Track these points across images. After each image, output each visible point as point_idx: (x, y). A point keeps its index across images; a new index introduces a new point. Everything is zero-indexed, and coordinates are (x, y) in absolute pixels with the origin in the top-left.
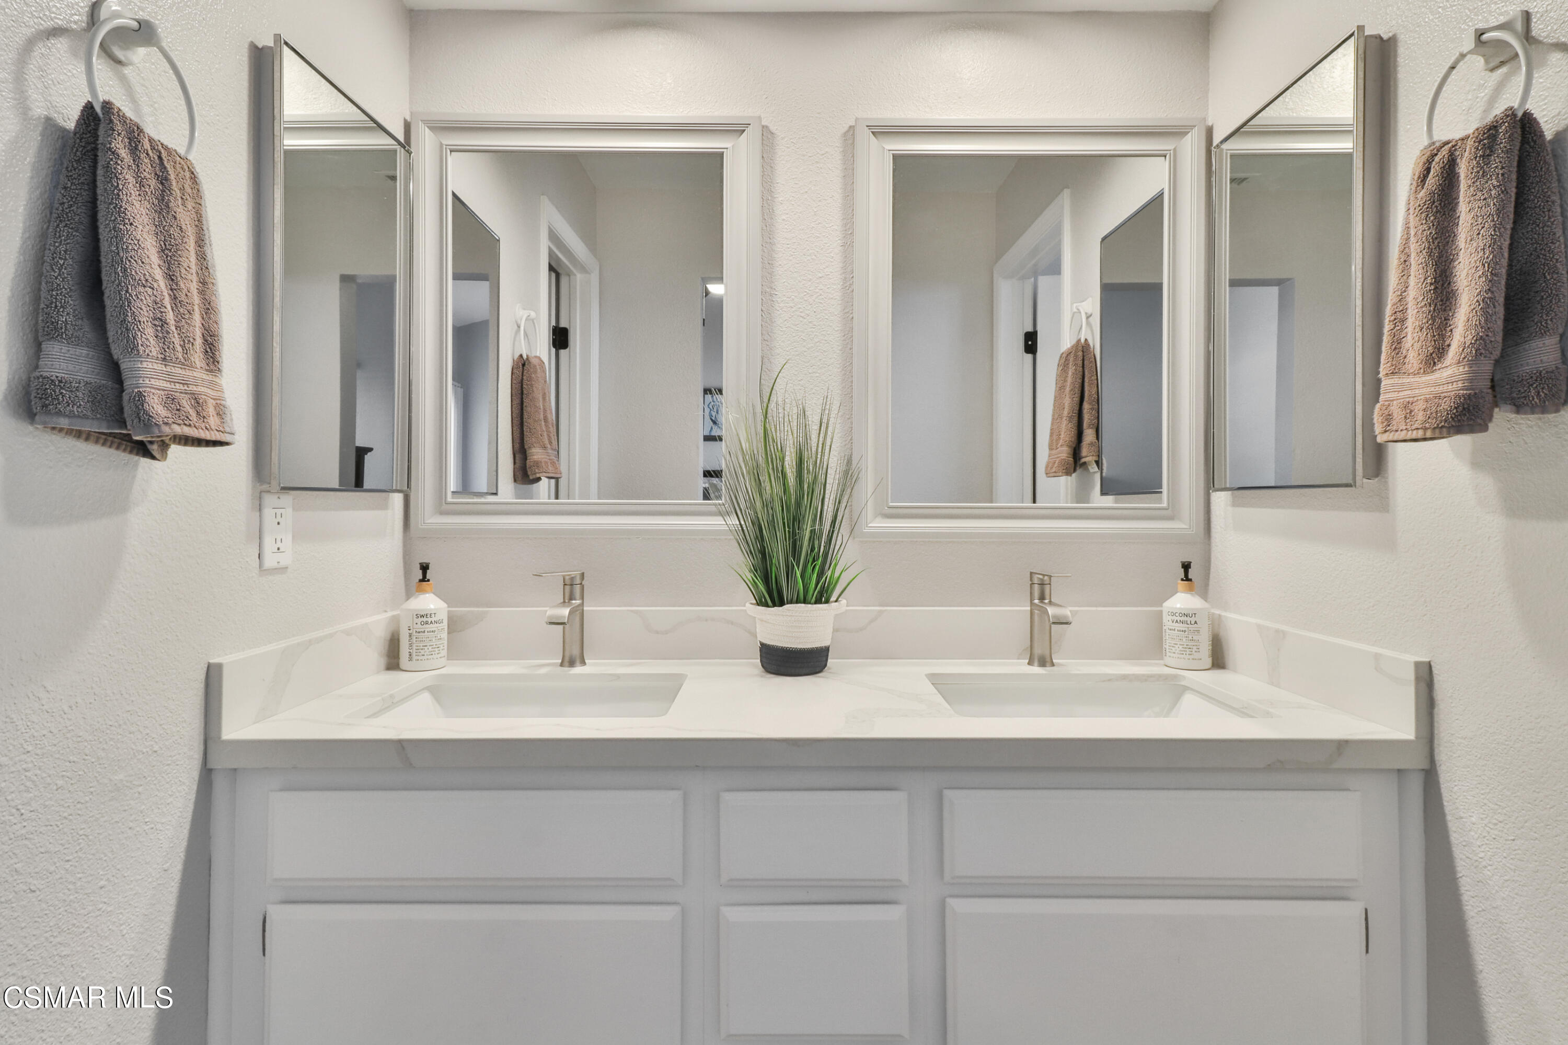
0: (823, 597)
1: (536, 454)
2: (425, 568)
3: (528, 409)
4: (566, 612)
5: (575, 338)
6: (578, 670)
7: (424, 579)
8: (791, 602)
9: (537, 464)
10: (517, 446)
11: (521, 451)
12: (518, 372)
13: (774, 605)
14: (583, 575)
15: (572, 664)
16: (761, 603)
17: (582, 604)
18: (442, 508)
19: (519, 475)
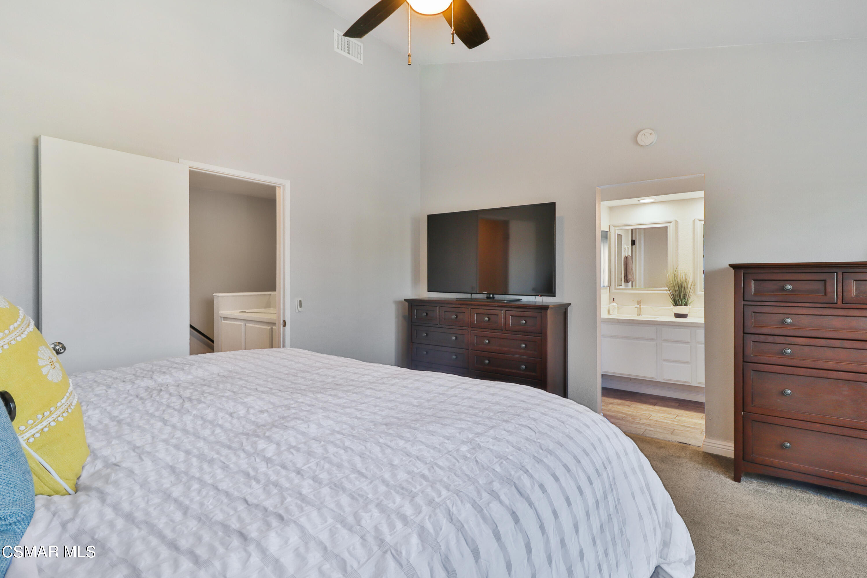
0: (686, 305)
1: (629, 277)
2: (614, 299)
3: (628, 267)
4: (638, 306)
5: (637, 243)
6: (640, 316)
7: (614, 300)
8: (679, 306)
9: (630, 279)
10: (625, 275)
11: (626, 276)
12: (625, 259)
13: (676, 306)
14: (641, 301)
15: (639, 315)
16: (674, 306)
17: (641, 306)
18: (616, 289)
19: (626, 281)
